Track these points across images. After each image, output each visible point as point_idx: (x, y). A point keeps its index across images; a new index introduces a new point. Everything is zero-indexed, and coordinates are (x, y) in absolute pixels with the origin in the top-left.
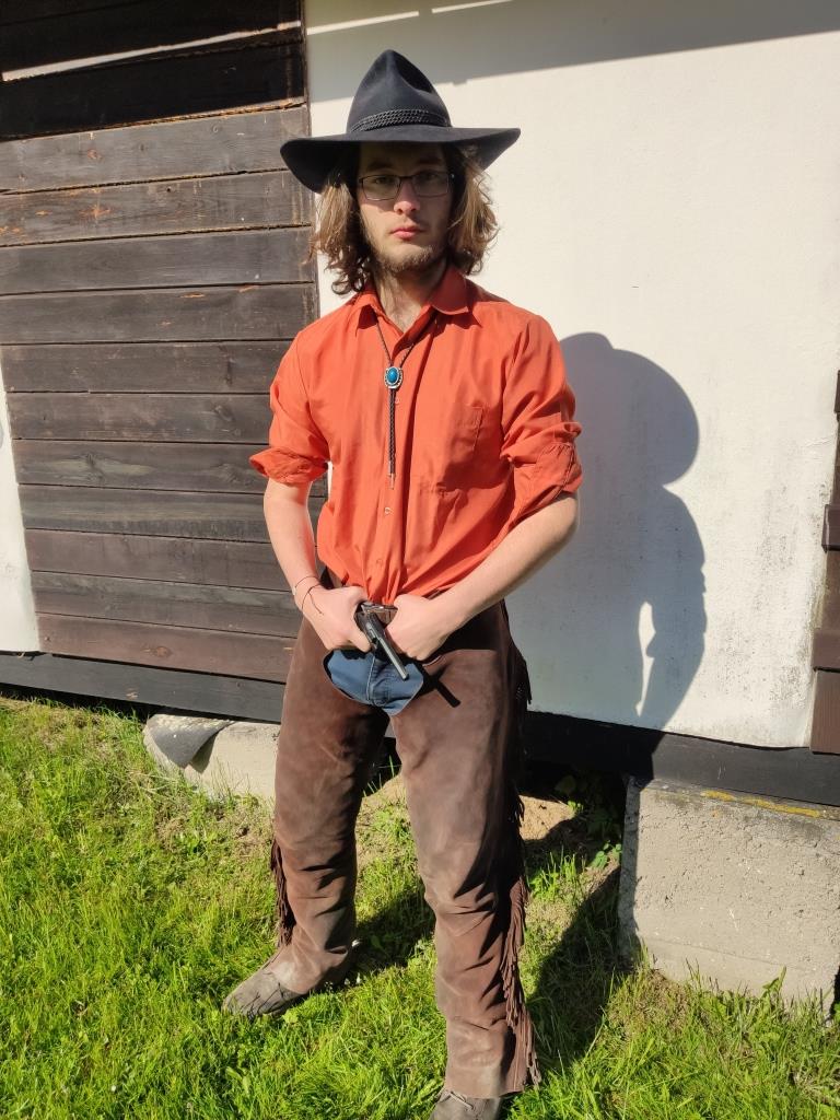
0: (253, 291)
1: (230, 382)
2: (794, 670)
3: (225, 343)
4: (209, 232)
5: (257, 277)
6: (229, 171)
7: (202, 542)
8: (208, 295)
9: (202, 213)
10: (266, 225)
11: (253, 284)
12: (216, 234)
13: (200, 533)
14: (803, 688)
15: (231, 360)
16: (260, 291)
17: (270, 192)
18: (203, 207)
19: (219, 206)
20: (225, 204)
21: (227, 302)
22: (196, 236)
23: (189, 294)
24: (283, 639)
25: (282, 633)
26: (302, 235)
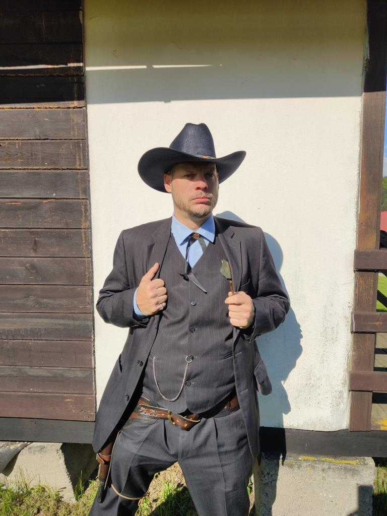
0: (52, 202)
1: (35, 251)
2: (341, 392)
3: (33, 230)
4: (25, 169)
5: (54, 195)
6: (38, 138)
7: (14, 341)
8: (23, 203)
9: (21, 159)
10: (60, 168)
11: (51, 198)
12: (29, 171)
13: (13, 336)
14: (345, 400)
15: (36, 239)
16: (55, 202)
17: (63, 151)
18: (22, 155)
19: (32, 156)
20: (35, 155)
21: (36, 207)
22: (16, 171)
23: (12, 202)
24: (64, 395)
25: (64, 391)
26: (81, 174)
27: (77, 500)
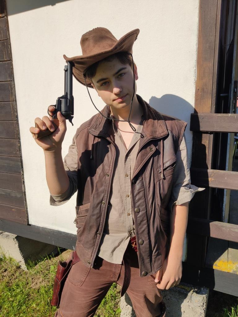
24: (12, 207)
25: (11, 204)
26: (8, 64)
27: (28, 269)
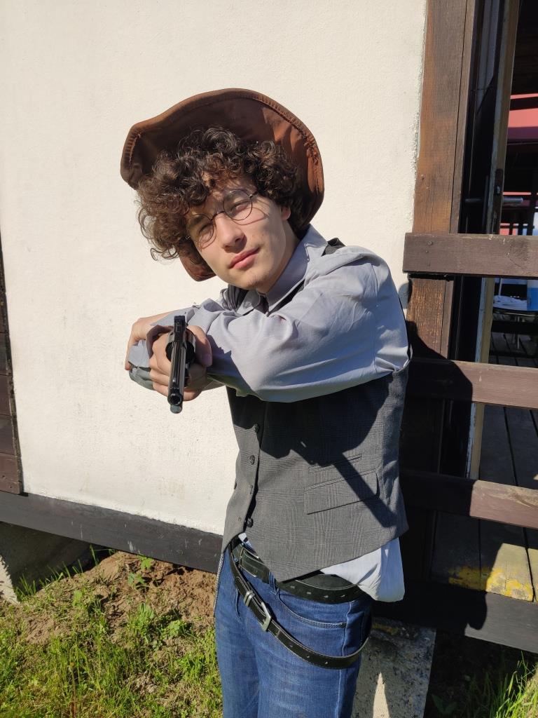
27: (19, 599)
